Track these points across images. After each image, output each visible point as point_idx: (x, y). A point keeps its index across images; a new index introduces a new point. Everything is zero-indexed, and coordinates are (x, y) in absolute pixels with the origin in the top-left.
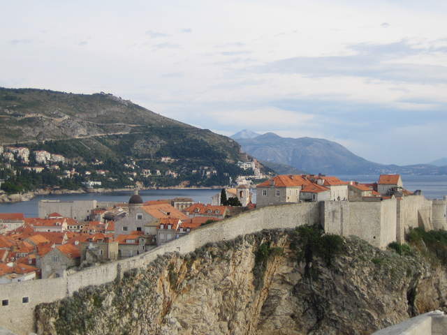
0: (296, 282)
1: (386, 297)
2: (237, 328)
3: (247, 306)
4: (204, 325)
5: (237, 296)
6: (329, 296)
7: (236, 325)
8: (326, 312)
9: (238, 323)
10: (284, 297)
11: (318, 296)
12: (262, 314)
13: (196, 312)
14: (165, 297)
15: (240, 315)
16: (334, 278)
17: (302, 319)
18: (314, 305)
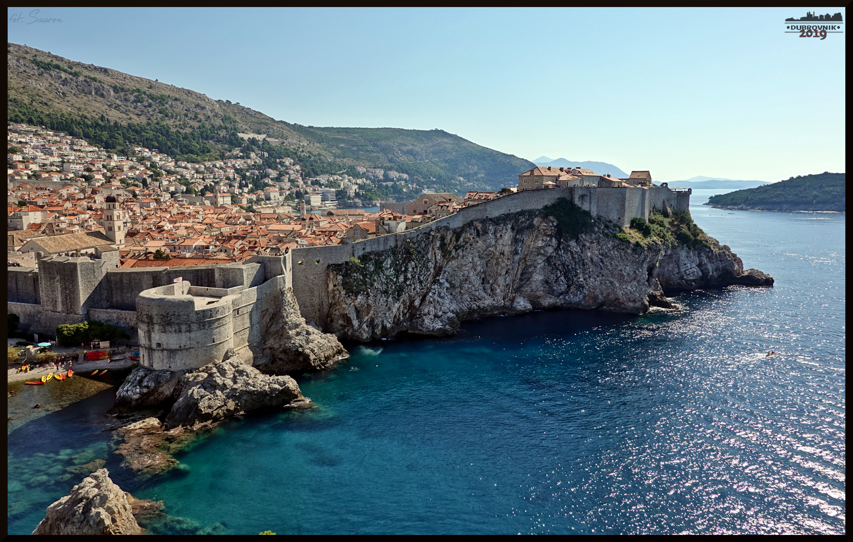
0: (549, 255)
1: (628, 268)
2: (498, 290)
3: (507, 272)
4: (470, 286)
5: (498, 264)
6: (577, 266)
7: (497, 287)
8: (575, 279)
9: (499, 286)
10: (539, 266)
11: (568, 266)
12: (521, 280)
13: (463, 276)
14: (436, 262)
15: (501, 280)
16: (582, 252)
17: (555, 285)
18: (565, 274)
